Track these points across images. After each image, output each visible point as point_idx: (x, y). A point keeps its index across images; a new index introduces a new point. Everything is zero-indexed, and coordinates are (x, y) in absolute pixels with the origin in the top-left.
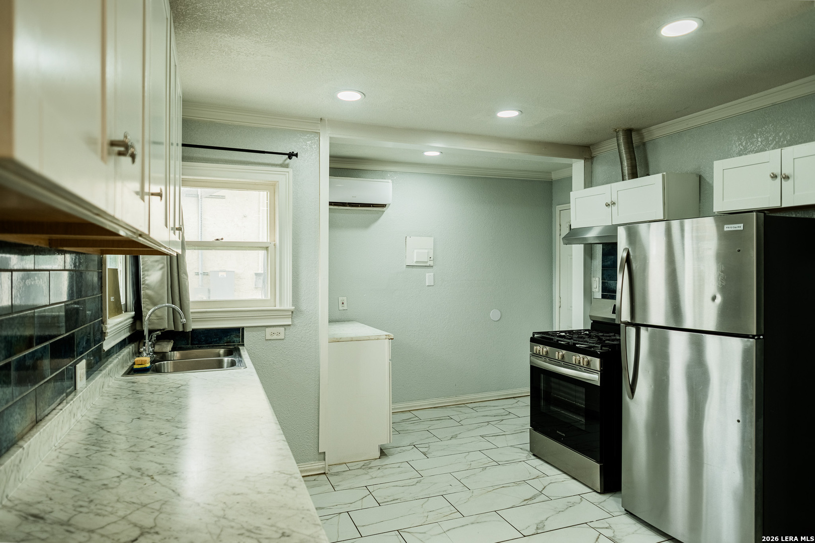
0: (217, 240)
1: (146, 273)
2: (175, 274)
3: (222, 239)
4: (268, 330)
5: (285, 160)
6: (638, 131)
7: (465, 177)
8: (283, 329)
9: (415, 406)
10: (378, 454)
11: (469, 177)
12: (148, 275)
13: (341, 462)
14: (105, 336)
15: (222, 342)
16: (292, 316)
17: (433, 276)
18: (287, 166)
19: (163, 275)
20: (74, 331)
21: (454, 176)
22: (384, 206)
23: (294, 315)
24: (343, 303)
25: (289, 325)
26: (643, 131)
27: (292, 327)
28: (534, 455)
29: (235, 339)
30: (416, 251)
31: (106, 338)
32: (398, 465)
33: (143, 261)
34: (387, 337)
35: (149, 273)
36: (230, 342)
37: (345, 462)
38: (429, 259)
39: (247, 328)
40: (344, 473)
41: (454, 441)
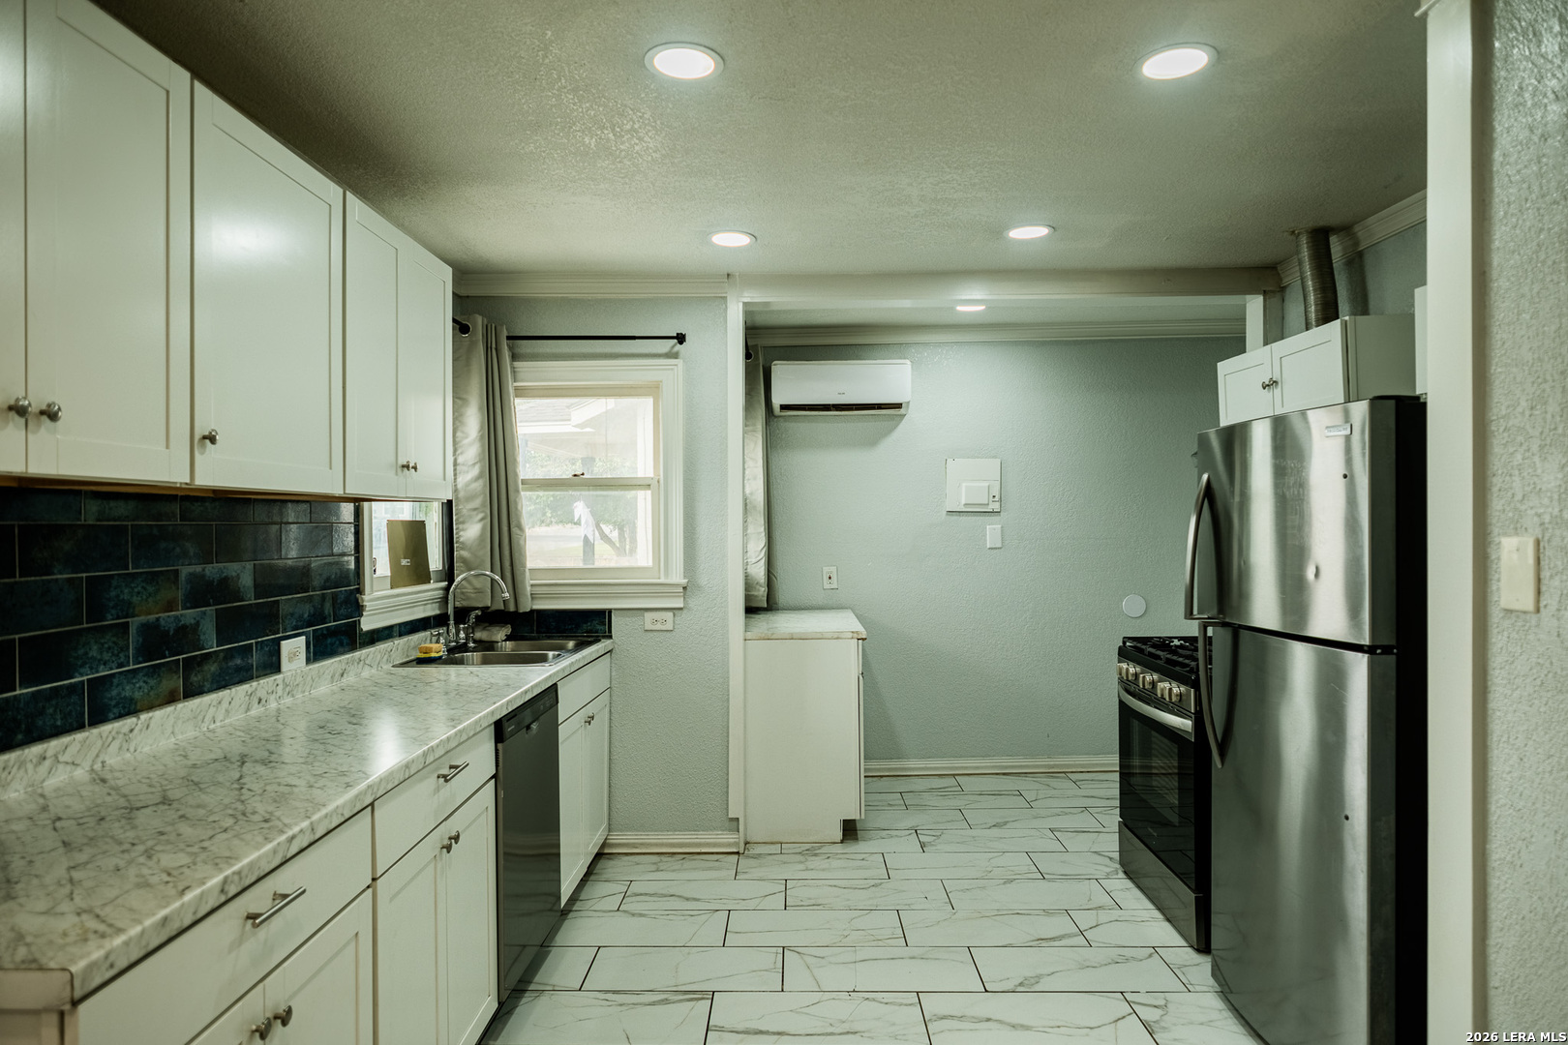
0: (575, 475)
1: (461, 526)
2: (505, 528)
3: (583, 474)
4: (648, 616)
5: (673, 347)
6: (1346, 229)
7: (1067, 343)
8: (671, 614)
9: (966, 768)
10: (839, 835)
11: (1074, 341)
12: (463, 530)
13: (774, 840)
14: (363, 610)
15: (580, 631)
16: (685, 594)
17: (999, 531)
18: (676, 356)
19: (483, 529)
20: (279, 598)
21: (1044, 343)
22: (898, 406)
23: (688, 592)
24: (830, 578)
25: (681, 609)
26: (1357, 228)
27: (685, 611)
28: (1125, 873)
29: (599, 627)
30: (964, 484)
31: (364, 613)
32: (863, 856)
33: (456, 510)
34: (855, 635)
35: (465, 526)
36: (590, 631)
37: (781, 840)
38: (991, 499)
39: (617, 612)
40: (771, 857)
41: (995, 832)
